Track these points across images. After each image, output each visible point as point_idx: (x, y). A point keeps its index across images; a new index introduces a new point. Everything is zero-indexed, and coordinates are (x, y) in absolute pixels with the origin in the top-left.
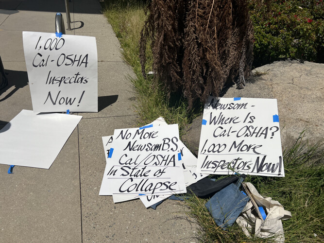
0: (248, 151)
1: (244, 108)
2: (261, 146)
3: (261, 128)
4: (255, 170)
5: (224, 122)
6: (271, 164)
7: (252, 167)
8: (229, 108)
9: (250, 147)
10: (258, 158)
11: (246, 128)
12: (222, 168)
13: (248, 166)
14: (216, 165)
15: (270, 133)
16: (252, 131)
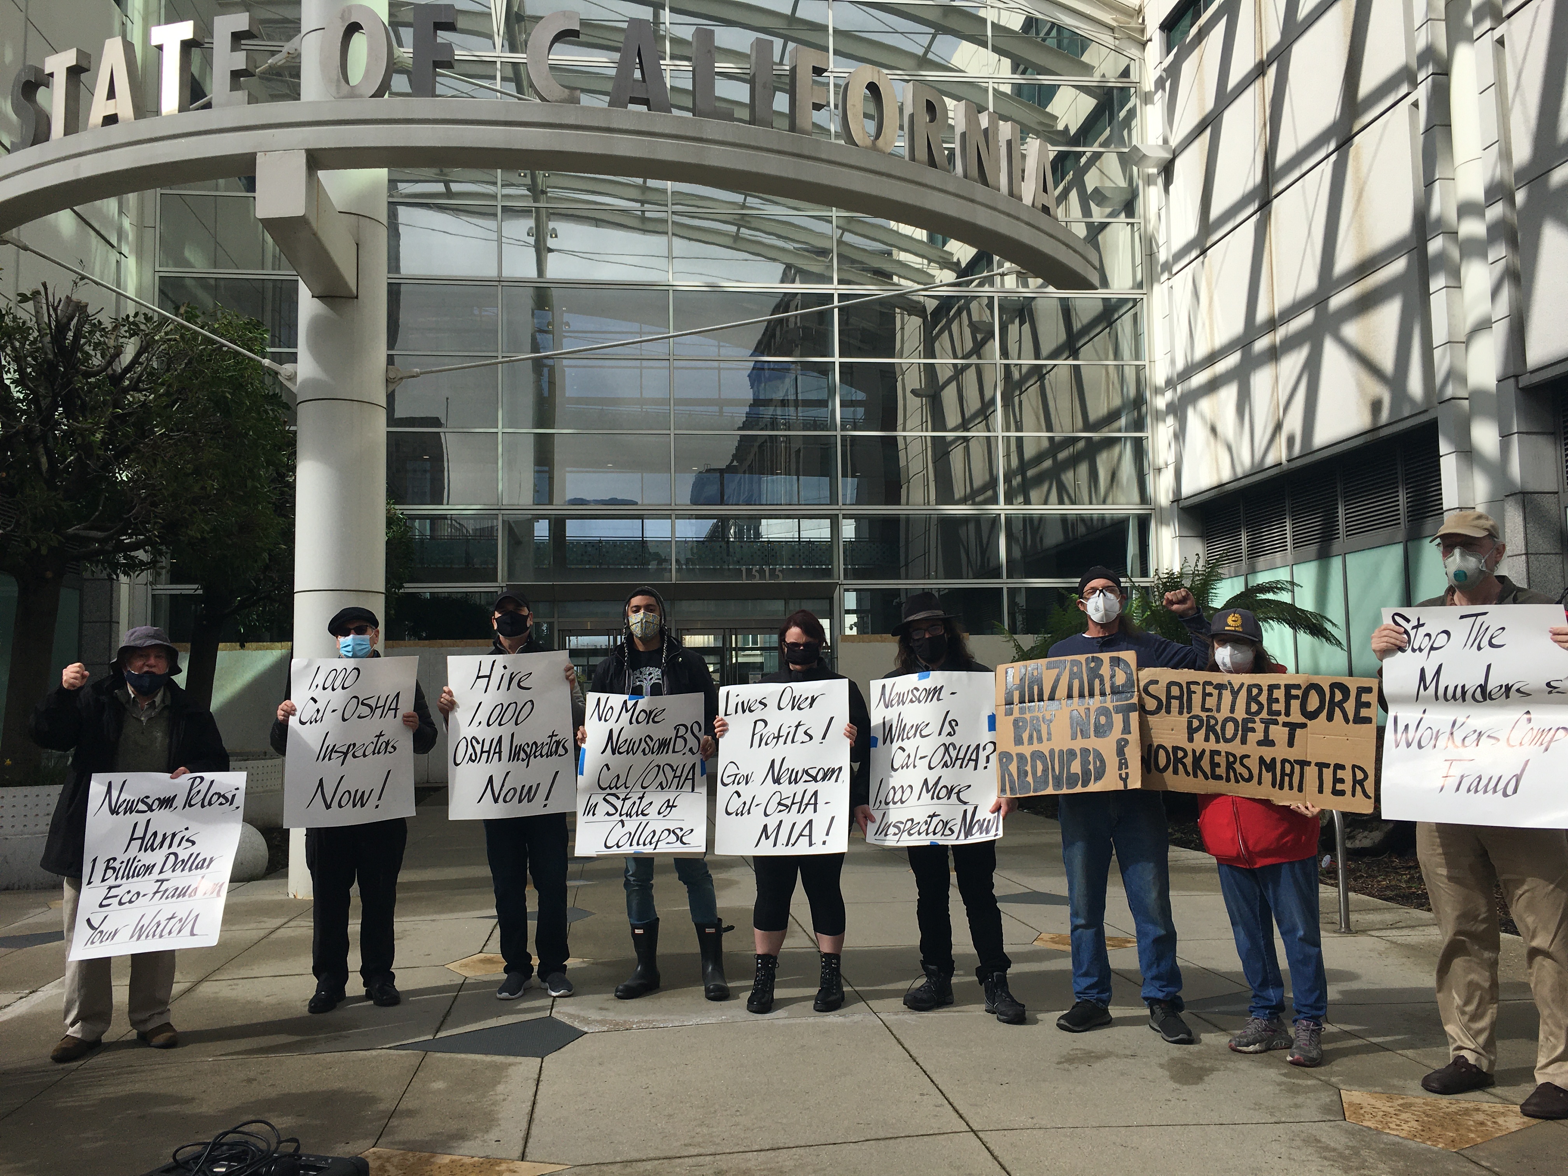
0: (949, 798)
1: (938, 700)
2: (969, 786)
3: (969, 747)
4: (962, 836)
5: (905, 737)
6: (984, 820)
7: (956, 829)
8: (912, 701)
9: (952, 790)
10: (965, 811)
11: (942, 748)
12: (910, 834)
13: (950, 829)
14: (899, 828)
15: (983, 755)
16: (953, 754)
